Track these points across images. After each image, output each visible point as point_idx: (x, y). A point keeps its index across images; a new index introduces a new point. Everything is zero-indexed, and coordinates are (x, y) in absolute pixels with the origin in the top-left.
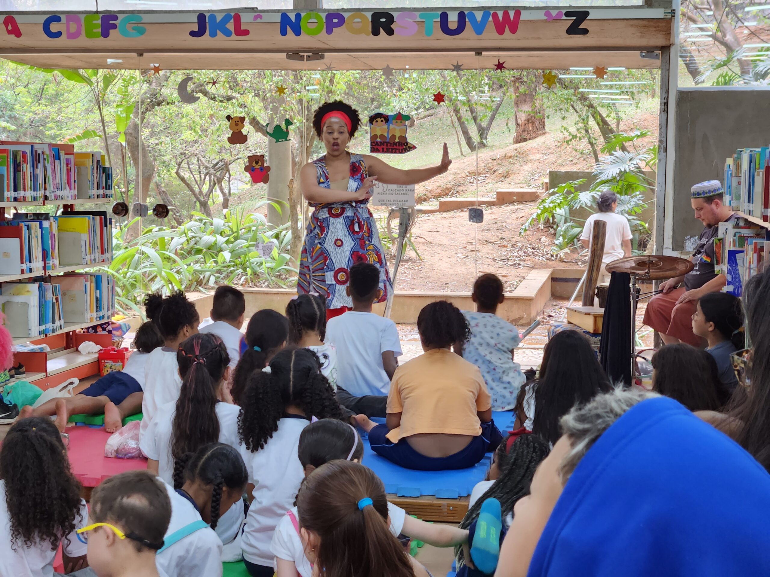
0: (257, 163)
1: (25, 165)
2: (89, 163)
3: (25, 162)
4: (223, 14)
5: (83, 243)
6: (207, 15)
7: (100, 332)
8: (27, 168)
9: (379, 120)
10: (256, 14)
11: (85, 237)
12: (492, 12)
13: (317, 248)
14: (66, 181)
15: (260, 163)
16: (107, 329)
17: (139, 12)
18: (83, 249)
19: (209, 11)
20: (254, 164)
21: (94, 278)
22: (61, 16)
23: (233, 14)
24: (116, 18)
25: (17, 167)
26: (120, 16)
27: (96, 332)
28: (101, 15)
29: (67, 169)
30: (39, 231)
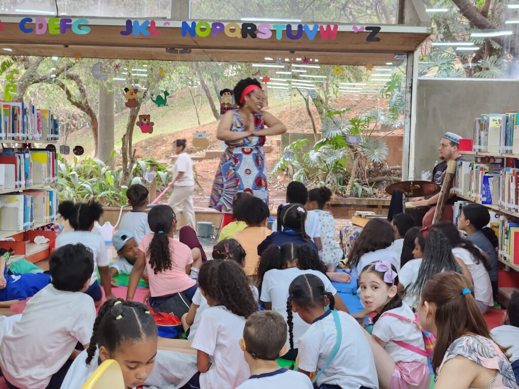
0: (145, 120)
1: (19, 116)
2: (47, 117)
3: (19, 114)
4: (144, 21)
5: (43, 169)
6: (133, 21)
7: (46, 230)
8: (20, 117)
9: (226, 93)
10: (165, 21)
11: (45, 165)
12: (319, 26)
13: (232, 173)
14: (37, 128)
15: (147, 120)
16: (51, 228)
17: (86, 17)
18: (43, 173)
19: (133, 18)
20: (143, 120)
21: (49, 193)
22: (32, 18)
23: (150, 21)
24: (71, 21)
25: (14, 117)
26: (74, 20)
27: (43, 230)
28: (60, 19)
29: (38, 120)
30: (24, 160)
